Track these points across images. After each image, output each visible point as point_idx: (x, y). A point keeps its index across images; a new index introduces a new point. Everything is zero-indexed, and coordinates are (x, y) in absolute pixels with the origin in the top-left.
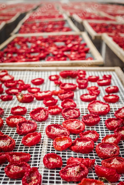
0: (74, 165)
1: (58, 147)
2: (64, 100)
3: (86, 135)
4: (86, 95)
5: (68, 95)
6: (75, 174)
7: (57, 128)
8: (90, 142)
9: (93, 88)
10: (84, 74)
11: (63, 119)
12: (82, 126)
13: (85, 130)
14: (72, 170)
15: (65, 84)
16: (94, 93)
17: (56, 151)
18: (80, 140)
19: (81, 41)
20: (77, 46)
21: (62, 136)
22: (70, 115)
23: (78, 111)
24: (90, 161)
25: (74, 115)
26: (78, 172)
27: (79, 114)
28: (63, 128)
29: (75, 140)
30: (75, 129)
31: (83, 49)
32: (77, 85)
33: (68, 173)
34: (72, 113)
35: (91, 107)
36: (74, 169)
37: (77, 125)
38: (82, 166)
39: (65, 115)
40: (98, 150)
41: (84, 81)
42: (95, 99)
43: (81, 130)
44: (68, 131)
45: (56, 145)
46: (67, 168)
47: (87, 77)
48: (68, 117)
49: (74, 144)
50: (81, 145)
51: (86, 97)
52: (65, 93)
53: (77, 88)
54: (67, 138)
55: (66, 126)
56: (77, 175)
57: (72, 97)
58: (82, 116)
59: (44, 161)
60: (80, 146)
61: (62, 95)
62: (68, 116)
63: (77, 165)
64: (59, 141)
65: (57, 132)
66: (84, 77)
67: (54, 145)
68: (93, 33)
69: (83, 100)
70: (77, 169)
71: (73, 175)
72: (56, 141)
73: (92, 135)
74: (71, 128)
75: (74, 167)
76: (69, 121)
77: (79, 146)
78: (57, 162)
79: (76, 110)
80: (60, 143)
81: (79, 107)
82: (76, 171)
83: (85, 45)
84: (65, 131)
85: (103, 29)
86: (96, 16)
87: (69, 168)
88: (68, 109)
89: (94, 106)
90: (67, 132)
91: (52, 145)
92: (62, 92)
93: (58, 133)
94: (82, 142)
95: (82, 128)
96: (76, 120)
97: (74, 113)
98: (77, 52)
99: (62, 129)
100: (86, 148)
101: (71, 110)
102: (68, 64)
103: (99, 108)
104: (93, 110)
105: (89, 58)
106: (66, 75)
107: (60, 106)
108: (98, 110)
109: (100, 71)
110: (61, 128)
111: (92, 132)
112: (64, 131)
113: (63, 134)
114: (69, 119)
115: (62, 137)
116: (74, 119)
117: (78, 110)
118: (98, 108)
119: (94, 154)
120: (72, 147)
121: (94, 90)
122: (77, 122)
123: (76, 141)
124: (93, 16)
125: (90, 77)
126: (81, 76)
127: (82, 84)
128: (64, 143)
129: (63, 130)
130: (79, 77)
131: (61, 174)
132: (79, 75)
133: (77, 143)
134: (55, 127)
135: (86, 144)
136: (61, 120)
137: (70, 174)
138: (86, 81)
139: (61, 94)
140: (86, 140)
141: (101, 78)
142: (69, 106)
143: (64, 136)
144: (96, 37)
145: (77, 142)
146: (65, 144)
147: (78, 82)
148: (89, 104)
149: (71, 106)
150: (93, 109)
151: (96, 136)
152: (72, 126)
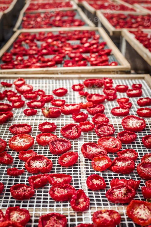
0: (120, 187)
1: (98, 168)
2: (95, 115)
3: (123, 154)
4: (117, 108)
5: (98, 109)
6: (122, 196)
7: (93, 147)
8: (130, 162)
9: (123, 100)
10: (111, 82)
11: (97, 136)
12: (119, 145)
13: (121, 149)
14: (118, 192)
15: (92, 95)
16: (125, 107)
17: (95, 171)
18: (119, 160)
19: (98, 38)
20: (95, 46)
21: (100, 156)
22: (104, 132)
23: (113, 127)
24: (135, 182)
25: (108, 131)
26: (125, 194)
27: (114, 130)
29: (114, 159)
30: (112, 148)
32: (105, 96)
33: (114, 195)
34: (106, 129)
35: (125, 123)
36: (121, 190)
37: (113, 144)
38: (129, 188)
39: (98, 132)
40: (140, 170)
41: (112, 92)
42: (128, 113)
44: (105, 150)
45: (95, 165)
46: (113, 189)
47: (114, 86)
48: (102, 134)
49: (114, 164)
50: (122, 165)
51: (118, 111)
52: (94, 107)
53: (106, 100)
54: (106, 157)
55: (101, 144)
56: (124, 197)
57: (102, 111)
58: (116, 132)
59: (88, 182)
60: (120, 166)
61: (92, 109)
62: (102, 133)
63: (123, 187)
64: (98, 161)
65: (94, 151)
66: (112, 86)
67: (94, 166)
68: (111, 29)
69: (114, 114)
70: (123, 190)
71: (120, 196)
72: (94, 161)
73: (130, 154)
74: (108, 147)
75: (120, 189)
76: (104, 139)
77: (119, 166)
78: (101, 183)
79: (110, 126)
80: (99, 164)
81: (112, 122)
82: (123, 193)
83: (104, 44)
87: (115, 190)
88: (101, 125)
89: (128, 121)
90: (105, 151)
91: (90, 165)
92: (91, 105)
93: (95, 153)
94: (122, 162)
95: (119, 146)
96: (111, 138)
97: (108, 130)
100: (127, 168)
101: (105, 127)
102: (90, 71)
103: (133, 124)
104: (127, 126)
105: (113, 63)
106: (91, 84)
107: (91, 121)
108: (133, 126)
109: (128, 79)
110: (97, 147)
111: (130, 151)
112: (101, 150)
113: (100, 153)
114: (104, 137)
115: (101, 157)
116: (109, 137)
119: (135, 174)
120: (112, 168)
121: (125, 103)
122: (112, 140)
123: (115, 161)
125: (118, 86)
126: (108, 85)
127: (111, 95)
129: (99, 149)
130: (106, 86)
131: (107, 196)
132: (105, 84)
133: (117, 163)
134: (90, 146)
135: (127, 164)
136: (94, 137)
137: (117, 196)
138: (114, 92)
139: (90, 108)
140: (125, 159)
141: (130, 88)
142: (102, 122)
143: (102, 156)
144: (114, 33)
145: (117, 161)
146: (104, 164)
147: (105, 93)
148: (123, 120)
149: (104, 121)
150: (128, 124)
151: (134, 155)
152: (109, 145)
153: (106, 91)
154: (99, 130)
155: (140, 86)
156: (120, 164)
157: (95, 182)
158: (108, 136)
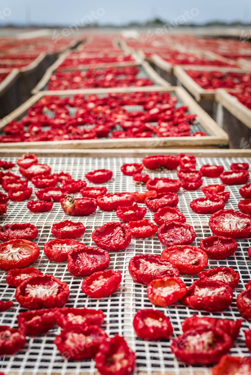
0: (200, 330)
1: (160, 298)
2: (159, 210)
3: (211, 276)
4: (202, 200)
5: (165, 200)
6: (203, 348)
7: (151, 262)
8: (223, 288)
9: (214, 188)
10: (193, 160)
11: (161, 245)
12: (202, 260)
13: (208, 268)
14: (196, 341)
15: (156, 180)
16: (217, 198)
17: (154, 306)
18: (202, 285)
19: (175, 102)
20: (168, 112)
21: (164, 277)
22: (175, 238)
23: (191, 230)
25: (183, 237)
26: (210, 345)
27: (194, 236)
28: (165, 262)
29: (191, 286)
30: (189, 265)
31: (181, 117)
32: (180, 182)
33: (187, 347)
34: (178, 233)
35: (216, 223)
37: (192, 258)
39: (164, 238)
40: (242, 303)
41: (193, 176)
42: (221, 207)
43: (200, 267)
44: (174, 267)
45: (154, 294)
47: (199, 167)
48: (171, 241)
49: (191, 292)
50: (206, 295)
51: (202, 204)
52: (159, 197)
53: (181, 189)
54: (175, 280)
55: (169, 258)
57: (174, 203)
58: (198, 240)
59: (135, 323)
60: (204, 296)
61: (154, 201)
63: (207, 330)
64: (159, 287)
65: (153, 270)
66: (194, 167)
67: (150, 296)
69: (196, 210)
71: (199, 349)
72: (152, 286)
73: (224, 277)
74: (181, 263)
75: (200, 335)
76: (174, 249)
77: (201, 296)
78: (162, 326)
79: (186, 227)
80: (162, 292)
81: (191, 223)
82: (206, 343)
83: (185, 109)
84: (170, 268)
85: (216, 82)
86: (197, 58)
88: (169, 226)
89: (221, 220)
90: (174, 270)
91: (145, 296)
92: (154, 195)
93: (155, 273)
94: (207, 289)
95: (202, 262)
96: (188, 248)
97: (182, 234)
98: (171, 123)
99: (162, 264)
100: (217, 298)
101: (177, 229)
103: (232, 225)
104: (219, 228)
105: (197, 133)
106: (156, 164)
107: (152, 221)
108: (230, 228)
109: (224, 156)
110: (160, 262)
111: (223, 271)
112: (167, 269)
113: (165, 273)
114: (174, 246)
115: (166, 279)
116: (184, 246)
117: (190, 228)
118: (230, 223)
119: (232, 313)
120: (188, 299)
121: (217, 192)
122: (191, 252)
123: (194, 287)
125: (204, 166)
126: (187, 165)
127: (191, 181)
128: (171, 290)
129: (164, 266)
130: (183, 167)
132: (182, 163)
133: (197, 291)
134: (147, 260)
135: (217, 293)
136: (155, 247)
137: (193, 348)
138: (197, 176)
139: (151, 199)
140: (214, 285)
141: (227, 169)
142: (171, 221)
143: (169, 278)
144: (202, 96)
145: (197, 288)
146: (172, 292)
147: (180, 177)
148: (213, 217)
149: (176, 220)
150: (221, 225)
151: (232, 278)
152: (183, 259)
153: (184, 175)
154: (166, 235)
155: (246, 166)
156: (203, 293)
157: (151, 322)
158: (182, 244)
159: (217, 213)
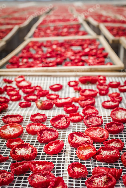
0: (101, 175)
1: (82, 156)
2: (85, 107)
3: (110, 143)
4: (108, 101)
5: (89, 102)
6: (102, 184)
7: (79, 136)
8: (115, 151)
9: (114, 95)
10: (105, 79)
11: (85, 126)
12: (106, 135)
13: (109, 139)
14: (98, 180)
15: (85, 90)
16: (116, 100)
17: (79, 160)
18: (104, 149)
19: (99, 45)
20: (94, 51)
21: (85, 144)
22: (93, 123)
23: (101, 118)
24: (117, 171)
25: (97, 122)
26: (105, 183)
27: (102, 122)
28: (86, 136)
29: (100, 149)
30: (99, 138)
31: (101, 53)
32: (98, 91)
33: (94, 183)
34: (94, 120)
35: (114, 114)
36: (101, 179)
37: (100, 134)
38: (109, 176)
39: (87, 123)
40: (124, 159)
41: (104, 87)
42: (117, 106)
43: (105, 139)
44: (91, 139)
45: (80, 154)
46: (93, 178)
48: (90, 125)
49: (98, 153)
50: (106, 154)
51: (108, 104)
52: (85, 100)
53: (98, 95)
54: (91, 146)
55: (88, 134)
56: (104, 186)
57: (93, 104)
58: (105, 123)
59: (69, 170)
60: (105, 155)
61: (83, 102)
62: (90, 123)
63: (104, 175)
64: (83, 150)
65: (80, 141)
66: (105, 83)
67: (78, 154)
68: (111, 37)
69: (105, 107)
70: (103, 179)
71: (100, 185)
72: (79, 149)
73: (116, 144)
74: (95, 137)
75: (101, 177)
76: (92, 129)
77: (104, 155)
78: (82, 171)
79: (98, 117)
80: (84, 152)
81: (101, 114)
82: (103, 182)
83: (103, 49)
84: (89, 139)
85: (121, 33)
86: (112, 19)
87: (95, 178)
88: (89, 116)
89: (117, 113)
90: (91, 141)
91: (76, 154)
92: (83, 99)
94: (106, 151)
95: (106, 136)
96: (99, 128)
97: (96, 120)
98: (95, 57)
99: (85, 137)
100: (111, 157)
101: (93, 118)
102: (86, 70)
103: (122, 116)
104: (116, 117)
105: (108, 63)
106: (85, 81)
107: (81, 113)
108: (121, 117)
109: (121, 76)
110: (84, 136)
111: (116, 141)
112: (87, 140)
113: (86, 142)
114: (92, 127)
115: (86, 145)
116: (97, 127)
119: (119, 164)
120: (97, 156)
121: (116, 97)
122: (100, 130)
124: (109, 19)
125: (111, 83)
126: (102, 82)
127: (103, 90)
128: (88, 151)
129: (86, 138)
130: (99, 83)
131: (87, 184)
132: (99, 80)
133: (102, 152)
134: (77, 135)
135: (111, 153)
136: (82, 127)
137: (96, 184)
138: (106, 87)
139: (82, 101)
140: (110, 149)
141: (122, 84)
142: (91, 113)
143: (88, 145)
144: (113, 41)
145: (102, 150)
146: (89, 152)
147: (98, 88)
148: (112, 112)
149: (93, 113)
150: (116, 116)
151: (121, 145)
152: (96, 135)
154: (88, 121)
156: (105, 153)
157: (77, 170)
158: (96, 126)
159: (115, 109)
